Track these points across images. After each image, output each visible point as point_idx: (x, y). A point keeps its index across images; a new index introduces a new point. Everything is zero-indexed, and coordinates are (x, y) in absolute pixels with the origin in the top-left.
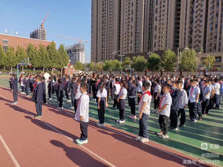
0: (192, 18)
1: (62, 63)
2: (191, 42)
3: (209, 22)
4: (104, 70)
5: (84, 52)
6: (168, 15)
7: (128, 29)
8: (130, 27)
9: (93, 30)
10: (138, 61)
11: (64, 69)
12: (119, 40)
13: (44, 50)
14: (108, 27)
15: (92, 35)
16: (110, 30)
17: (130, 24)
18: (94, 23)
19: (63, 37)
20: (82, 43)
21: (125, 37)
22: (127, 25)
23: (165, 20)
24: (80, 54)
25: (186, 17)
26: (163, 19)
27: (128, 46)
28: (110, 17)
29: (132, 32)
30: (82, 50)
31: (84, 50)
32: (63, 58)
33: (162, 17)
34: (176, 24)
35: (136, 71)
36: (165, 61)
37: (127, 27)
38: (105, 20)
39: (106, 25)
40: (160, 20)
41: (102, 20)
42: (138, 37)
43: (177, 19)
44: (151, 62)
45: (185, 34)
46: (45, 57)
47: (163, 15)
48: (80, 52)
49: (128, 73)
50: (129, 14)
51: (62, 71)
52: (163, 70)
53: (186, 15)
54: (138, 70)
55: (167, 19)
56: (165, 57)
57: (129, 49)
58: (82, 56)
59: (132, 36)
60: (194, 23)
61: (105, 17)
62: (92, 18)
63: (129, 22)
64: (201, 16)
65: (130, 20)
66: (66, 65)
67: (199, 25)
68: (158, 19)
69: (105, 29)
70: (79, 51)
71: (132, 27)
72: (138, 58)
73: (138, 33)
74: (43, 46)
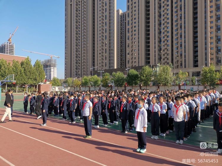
0: (160, 38)
1: (38, 79)
2: (160, 59)
3: (175, 42)
4: (82, 86)
5: (56, 68)
6: (139, 35)
7: (102, 46)
8: (104, 45)
9: (66, 47)
10: (118, 76)
11: (39, 86)
12: (94, 56)
13: (18, 66)
14: (82, 44)
15: (65, 51)
16: (84, 47)
17: (104, 41)
18: (68, 40)
19: (33, 53)
20: (53, 58)
21: (100, 53)
22: (101, 42)
23: (137, 39)
24: (52, 70)
25: (155, 37)
26: (135, 38)
27: (102, 62)
28: (84, 35)
29: (106, 49)
30: (54, 66)
31: (56, 66)
32: (39, 74)
33: (134, 37)
34: (146, 43)
35: (116, 86)
36: (144, 77)
37: (101, 45)
38: (79, 37)
39: (80, 41)
40: (132, 39)
41: (76, 37)
42: (112, 54)
43: (147, 38)
44: (130, 77)
45: (155, 52)
46: (19, 73)
47: (135, 35)
48: (52, 68)
49: (108, 88)
50: (103, 33)
51: (37, 88)
52: (142, 85)
53: (155, 35)
54: (118, 85)
55: (139, 39)
56: (144, 73)
57: (104, 65)
58: (54, 71)
59: (107, 52)
60: (162, 42)
61: (79, 34)
62: (66, 35)
63: (103, 40)
64: (168, 37)
65: (104, 38)
66: (42, 82)
67: (166, 44)
68: (130, 38)
69: (79, 45)
70: (50, 66)
71: (106, 44)
72: (118, 73)
73: (112, 50)
74: (17, 62)
